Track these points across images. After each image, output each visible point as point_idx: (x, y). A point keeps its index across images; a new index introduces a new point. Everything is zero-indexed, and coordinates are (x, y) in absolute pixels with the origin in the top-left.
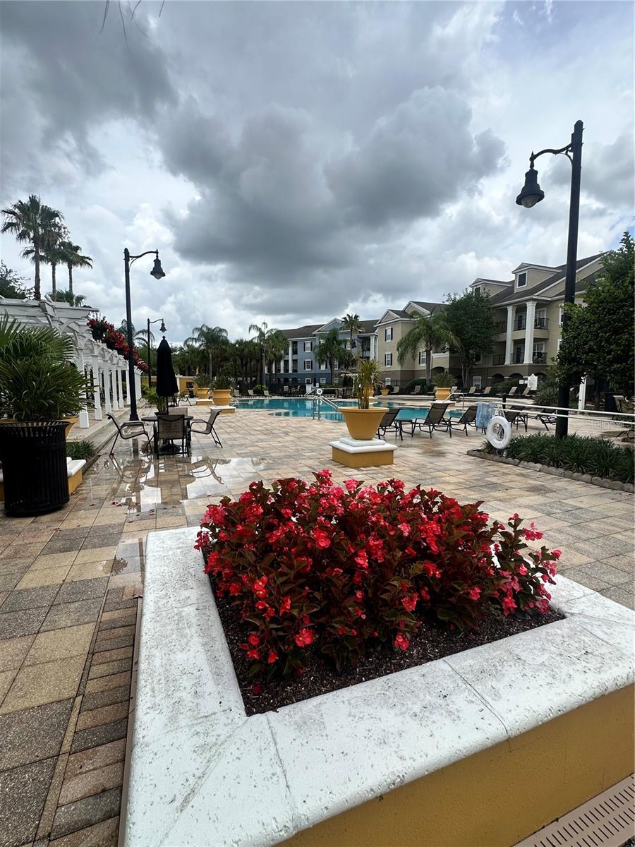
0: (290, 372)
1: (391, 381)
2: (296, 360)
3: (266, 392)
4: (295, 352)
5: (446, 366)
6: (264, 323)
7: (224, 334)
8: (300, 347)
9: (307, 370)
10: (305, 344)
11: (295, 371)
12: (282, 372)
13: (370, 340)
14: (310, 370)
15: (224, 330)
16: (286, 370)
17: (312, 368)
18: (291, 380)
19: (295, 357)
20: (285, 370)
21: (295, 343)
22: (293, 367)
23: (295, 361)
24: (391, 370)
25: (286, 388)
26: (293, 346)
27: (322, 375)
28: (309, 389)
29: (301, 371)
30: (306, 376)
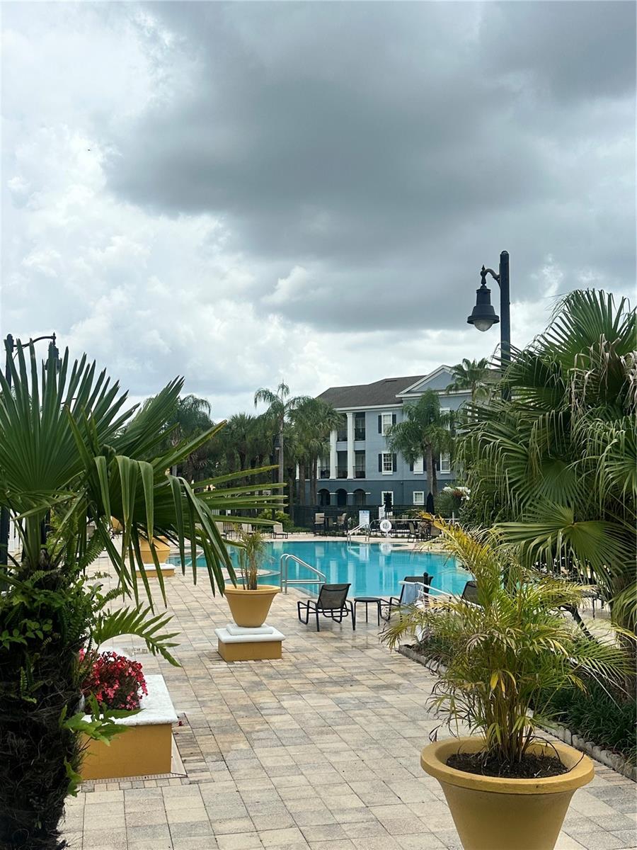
0: (351, 475)
2: (363, 452)
3: (278, 527)
4: (360, 435)
6: (283, 386)
7: (203, 409)
8: (370, 425)
9: (384, 472)
10: (380, 417)
11: (360, 474)
12: (333, 477)
14: (390, 472)
15: (202, 401)
16: (342, 473)
17: (395, 470)
19: (361, 445)
20: (339, 472)
21: (360, 416)
22: (356, 467)
23: (360, 454)
25: (319, 517)
26: (356, 423)
27: (417, 484)
28: (364, 518)
29: (372, 474)
30: (382, 484)
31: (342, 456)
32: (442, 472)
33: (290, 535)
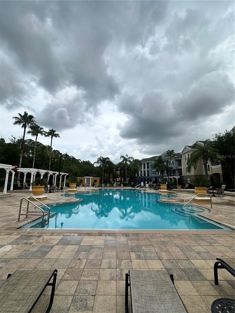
0: (146, 176)
1: (190, 181)
4: (148, 167)
5: (220, 172)
6: (127, 155)
8: (150, 165)
9: (153, 175)
11: (148, 175)
12: (143, 176)
13: (181, 161)
14: (154, 175)
18: (146, 179)
19: (148, 169)
21: (148, 163)
23: (148, 171)
24: (189, 175)
26: (147, 165)
27: (160, 177)
28: (142, 184)
29: (150, 175)
30: (153, 177)
31: (145, 172)
32: (165, 174)
33: (124, 187)
